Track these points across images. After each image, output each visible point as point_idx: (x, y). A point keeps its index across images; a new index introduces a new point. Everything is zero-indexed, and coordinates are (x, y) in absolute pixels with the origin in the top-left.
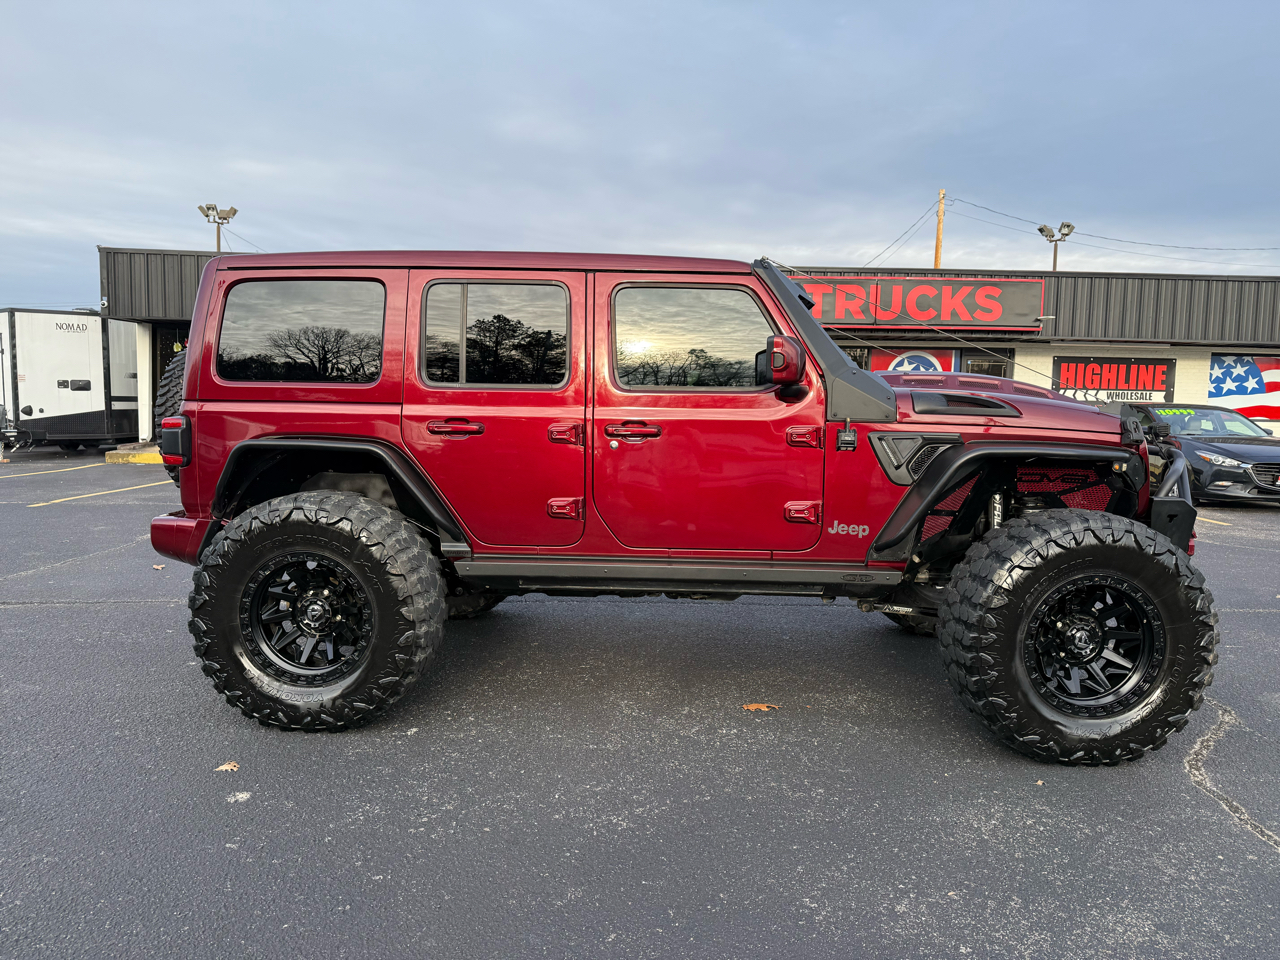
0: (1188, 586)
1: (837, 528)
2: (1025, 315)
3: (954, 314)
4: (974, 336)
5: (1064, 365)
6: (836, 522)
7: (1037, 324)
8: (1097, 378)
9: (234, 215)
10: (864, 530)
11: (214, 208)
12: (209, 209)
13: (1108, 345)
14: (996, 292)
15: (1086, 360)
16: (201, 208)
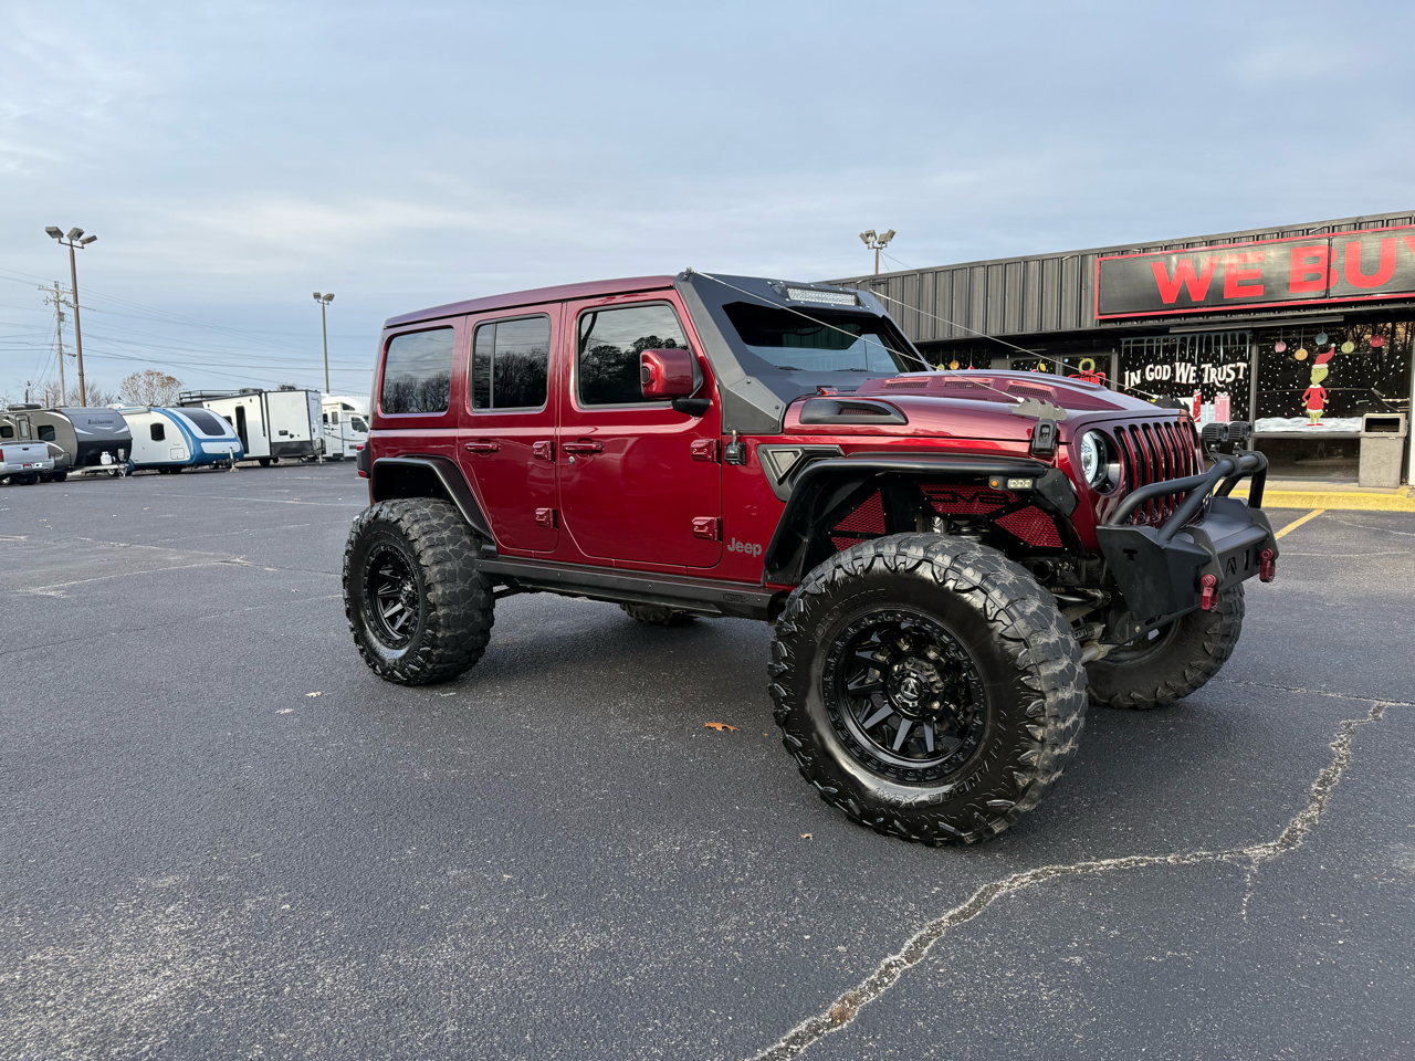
0: (1001, 635)
1: (735, 546)
6: (734, 539)
9: (892, 237)
10: (757, 549)
11: (872, 234)
12: (868, 235)
16: (862, 236)
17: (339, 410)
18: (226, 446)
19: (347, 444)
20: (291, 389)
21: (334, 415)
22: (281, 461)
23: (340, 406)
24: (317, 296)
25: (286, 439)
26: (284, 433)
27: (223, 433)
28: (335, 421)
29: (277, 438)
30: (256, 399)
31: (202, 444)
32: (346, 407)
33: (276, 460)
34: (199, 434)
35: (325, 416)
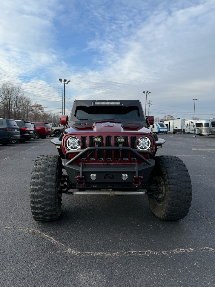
17: (190, 123)
18: (164, 129)
19: (191, 130)
20: (179, 119)
21: (189, 124)
22: (177, 133)
23: (191, 122)
24: (194, 99)
25: (177, 128)
26: (176, 127)
27: (164, 127)
28: (189, 125)
29: (175, 128)
30: (172, 121)
31: (160, 129)
32: (192, 122)
33: (176, 133)
34: (160, 127)
35: (188, 124)
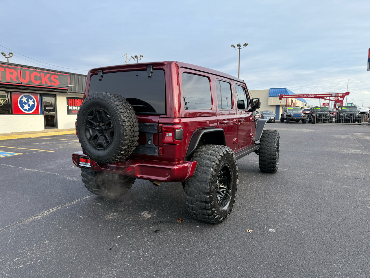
2: (65, 84)
3: (46, 83)
4: (51, 90)
5: (69, 99)
7: (68, 87)
8: (77, 103)
13: (81, 94)
14: (57, 77)
15: (74, 98)
